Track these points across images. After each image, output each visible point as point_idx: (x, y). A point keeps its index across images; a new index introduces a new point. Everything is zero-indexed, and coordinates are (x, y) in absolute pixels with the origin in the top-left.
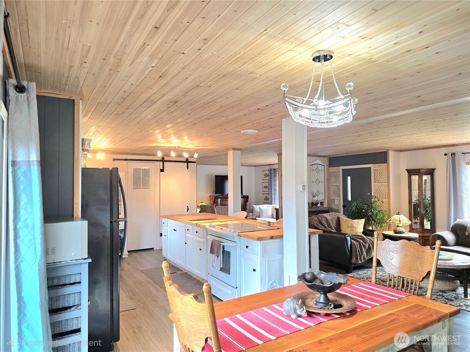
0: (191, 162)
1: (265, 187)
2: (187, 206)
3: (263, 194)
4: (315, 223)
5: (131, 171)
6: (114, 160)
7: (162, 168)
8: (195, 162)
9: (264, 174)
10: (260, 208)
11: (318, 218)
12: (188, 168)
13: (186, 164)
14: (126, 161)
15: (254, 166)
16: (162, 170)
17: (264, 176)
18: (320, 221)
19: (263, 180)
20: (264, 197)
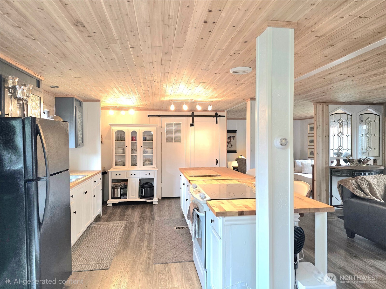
0: (220, 116)
1: (311, 141)
2: (216, 159)
3: (309, 148)
4: (351, 188)
5: (164, 126)
6: (149, 116)
7: (192, 123)
8: (224, 116)
9: (310, 128)
10: (302, 163)
11: (356, 182)
12: (217, 123)
13: (215, 118)
14: (160, 117)
15: (300, 119)
16: (192, 125)
17: (310, 130)
18: (359, 186)
19: (309, 133)
20: (310, 152)
